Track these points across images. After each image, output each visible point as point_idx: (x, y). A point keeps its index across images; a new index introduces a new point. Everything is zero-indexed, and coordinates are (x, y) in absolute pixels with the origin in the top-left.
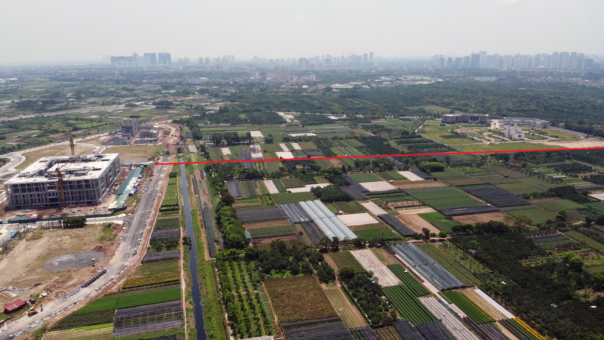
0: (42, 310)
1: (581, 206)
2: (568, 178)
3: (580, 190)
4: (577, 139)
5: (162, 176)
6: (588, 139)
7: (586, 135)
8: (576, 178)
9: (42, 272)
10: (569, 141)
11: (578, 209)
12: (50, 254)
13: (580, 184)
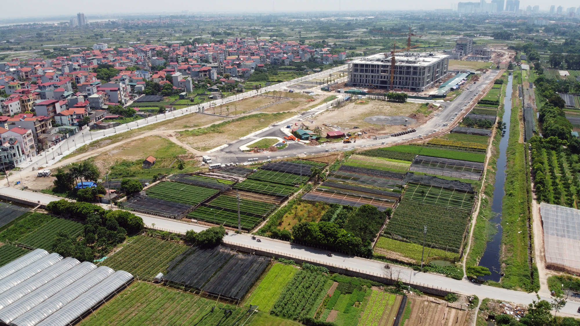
0: (355, 142)
5: (488, 82)
9: (361, 122)
12: (371, 113)
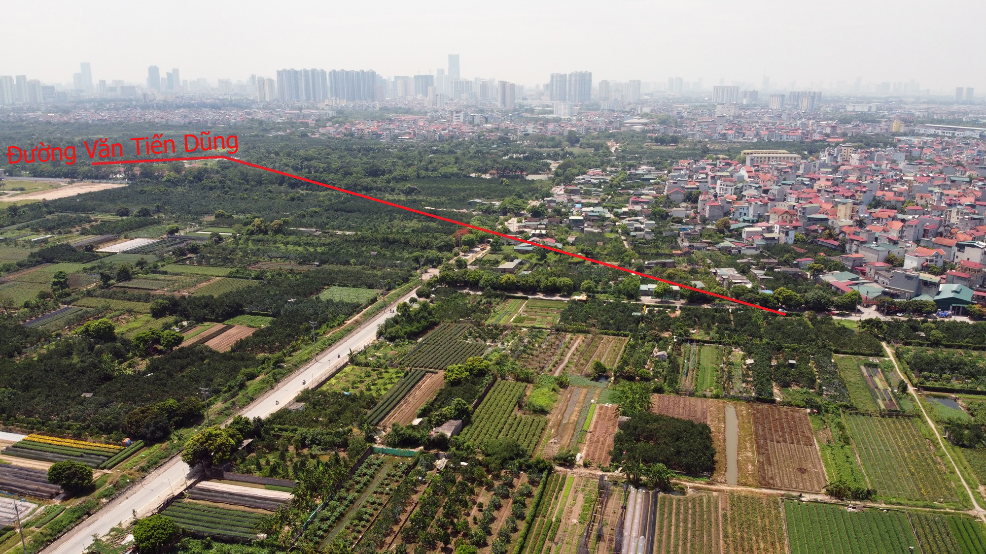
1: (88, 266)
2: (56, 237)
3: (80, 247)
4: (56, 187)
6: (73, 185)
7: (68, 180)
8: (69, 235)
10: (44, 190)
11: (85, 270)
13: (77, 240)
